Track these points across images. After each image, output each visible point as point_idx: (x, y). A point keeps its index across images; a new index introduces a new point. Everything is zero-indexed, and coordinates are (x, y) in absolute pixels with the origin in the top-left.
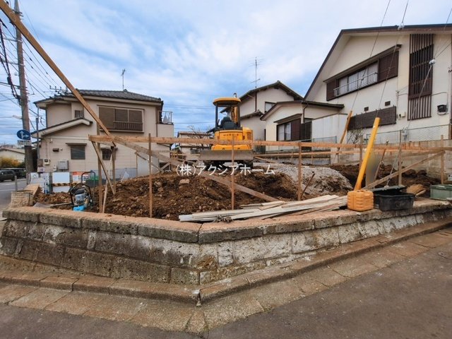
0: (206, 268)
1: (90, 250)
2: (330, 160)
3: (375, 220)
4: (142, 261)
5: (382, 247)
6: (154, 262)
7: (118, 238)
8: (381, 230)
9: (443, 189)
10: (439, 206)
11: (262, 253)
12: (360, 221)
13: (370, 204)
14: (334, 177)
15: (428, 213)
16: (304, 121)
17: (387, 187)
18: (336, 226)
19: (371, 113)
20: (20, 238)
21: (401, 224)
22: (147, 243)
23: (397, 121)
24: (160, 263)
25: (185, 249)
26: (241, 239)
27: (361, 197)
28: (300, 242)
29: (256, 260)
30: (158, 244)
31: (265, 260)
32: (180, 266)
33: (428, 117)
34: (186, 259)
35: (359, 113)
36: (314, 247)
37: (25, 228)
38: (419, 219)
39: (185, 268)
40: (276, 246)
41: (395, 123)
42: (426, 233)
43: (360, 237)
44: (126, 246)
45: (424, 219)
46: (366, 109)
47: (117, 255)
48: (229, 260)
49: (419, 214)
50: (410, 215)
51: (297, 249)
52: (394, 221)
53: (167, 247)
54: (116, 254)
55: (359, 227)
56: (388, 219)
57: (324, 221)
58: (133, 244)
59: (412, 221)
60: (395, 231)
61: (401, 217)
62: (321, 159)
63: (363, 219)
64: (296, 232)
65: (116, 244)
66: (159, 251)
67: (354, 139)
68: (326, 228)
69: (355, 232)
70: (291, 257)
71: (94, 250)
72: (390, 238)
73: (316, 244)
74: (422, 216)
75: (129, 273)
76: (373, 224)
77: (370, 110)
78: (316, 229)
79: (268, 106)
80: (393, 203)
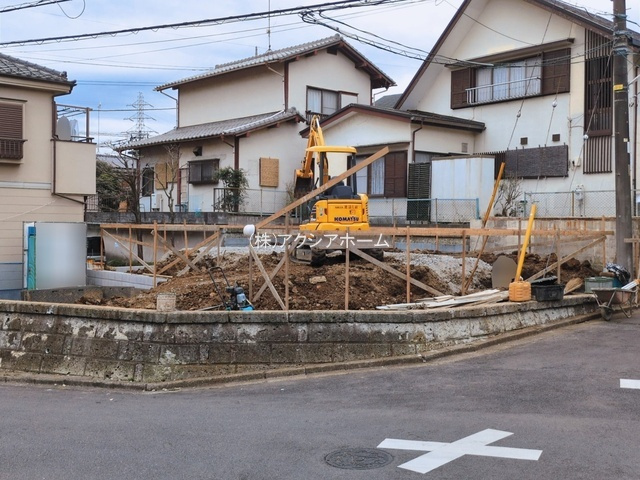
0: (420, 341)
1: (302, 342)
2: (468, 244)
3: (533, 311)
4: (363, 344)
5: (538, 333)
6: (375, 342)
7: (334, 327)
8: (537, 320)
9: (594, 281)
10: (588, 298)
11: (451, 333)
12: (519, 310)
13: (528, 296)
14: (486, 273)
15: (578, 306)
16: (414, 159)
17: (544, 279)
18: (502, 314)
19: (531, 150)
20: (201, 343)
21: (554, 315)
22: (365, 328)
23: (570, 173)
24: (380, 342)
25: (401, 328)
26: (438, 321)
27: (521, 288)
28: (476, 327)
29: (448, 339)
30: (376, 327)
31: (453, 339)
32: (399, 342)
33: (608, 172)
34: (404, 336)
35: (512, 148)
36: (486, 332)
37: (205, 332)
38: (571, 312)
39: (404, 342)
40: (460, 329)
41: (567, 176)
42: (573, 323)
43: (520, 326)
44: (345, 333)
45: (575, 312)
46: (524, 141)
47: (337, 342)
48: (431, 337)
49: (570, 306)
50: (562, 307)
51: (474, 333)
52: (549, 312)
53: (385, 329)
54: (334, 342)
55: (520, 316)
56: (543, 310)
57: (493, 308)
58: (351, 330)
59: (564, 313)
60: (548, 321)
61: (555, 308)
62: (451, 241)
63: (523, 309)
64: (473, 318)
65: (333, 333)
66: (379, 332)
67: (504, 201)
68: (495, 315)
69: (516, 321)
70: (471, 339)
71: (308, 341)
72: (544, 326)
73: (488, 329)
74: (573, 309)
75: (352, 355)
76: (531, 314)
77: (530, 145)
78: (487, 316)
79: (315, 98)
80: (547, 293)
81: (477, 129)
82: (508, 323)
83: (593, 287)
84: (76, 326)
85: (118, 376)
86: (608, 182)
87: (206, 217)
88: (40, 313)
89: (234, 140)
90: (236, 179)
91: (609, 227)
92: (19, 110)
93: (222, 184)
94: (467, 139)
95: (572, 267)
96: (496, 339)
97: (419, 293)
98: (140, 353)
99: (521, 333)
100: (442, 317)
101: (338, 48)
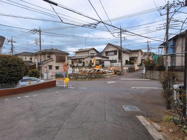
0: (106, 77)
16: (102, 61)
27: (113, 73)
29: (108, 77)
41: (117, 63)
46: (113, 59)
49: (117, 74)
56: (115, 75)
64: (110, 75)
67: (111, 65)
70: (110, 77)
79: (91, 54)
80: (115, 73)
81: (108, 58)
82: (112, 76)
83: (119, 73)
84: (79, 76)
85: (83, 80)
86: (120, 63)
87: (81, 66)
88: (76, 75)
89: (84, 59)
90: (84, 63)
91: (120, 68)
92: (65, 57)
93: (82, 63)
94: (107, 59)
95: (117, 71)
96: (112, 77)
97: (105, 73)
98: (85, 78)
99: (113, 76)
100: (108, 75)
101: (94, 49)
